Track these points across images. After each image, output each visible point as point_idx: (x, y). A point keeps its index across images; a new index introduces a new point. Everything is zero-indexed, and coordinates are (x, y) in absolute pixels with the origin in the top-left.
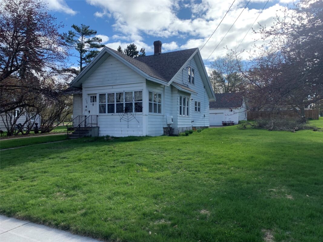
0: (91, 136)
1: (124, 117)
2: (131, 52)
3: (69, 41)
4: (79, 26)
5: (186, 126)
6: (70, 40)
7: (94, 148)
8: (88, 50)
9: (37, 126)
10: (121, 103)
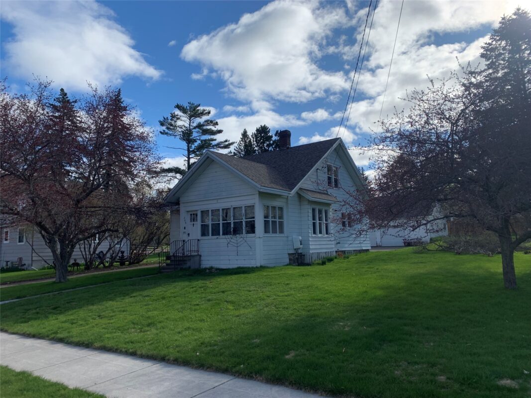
0: (190, 267)
1: (232, 240)
2: (262, 137)
3: (171, 127)
4: (186, 105)
5: (325, 251)
6: (173, 126)
7: (187, 283)
8: (198, 138)
9: (123, 255)
10: (228, 222)
